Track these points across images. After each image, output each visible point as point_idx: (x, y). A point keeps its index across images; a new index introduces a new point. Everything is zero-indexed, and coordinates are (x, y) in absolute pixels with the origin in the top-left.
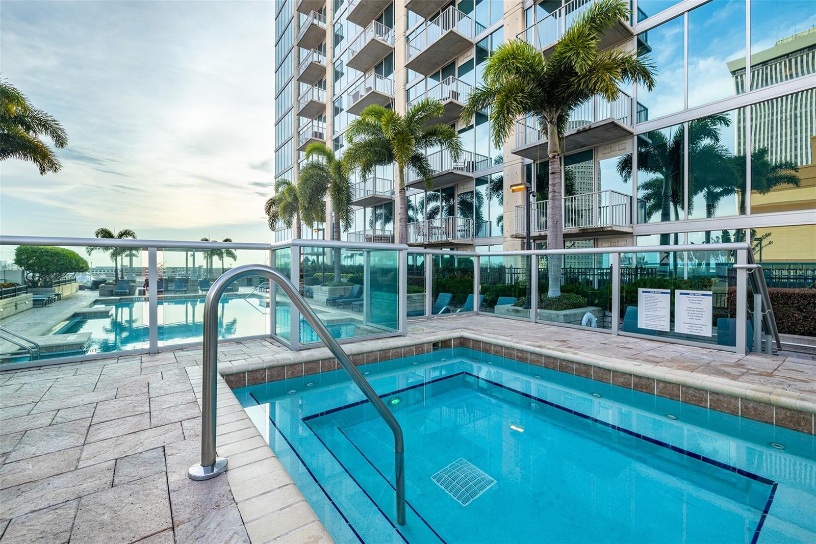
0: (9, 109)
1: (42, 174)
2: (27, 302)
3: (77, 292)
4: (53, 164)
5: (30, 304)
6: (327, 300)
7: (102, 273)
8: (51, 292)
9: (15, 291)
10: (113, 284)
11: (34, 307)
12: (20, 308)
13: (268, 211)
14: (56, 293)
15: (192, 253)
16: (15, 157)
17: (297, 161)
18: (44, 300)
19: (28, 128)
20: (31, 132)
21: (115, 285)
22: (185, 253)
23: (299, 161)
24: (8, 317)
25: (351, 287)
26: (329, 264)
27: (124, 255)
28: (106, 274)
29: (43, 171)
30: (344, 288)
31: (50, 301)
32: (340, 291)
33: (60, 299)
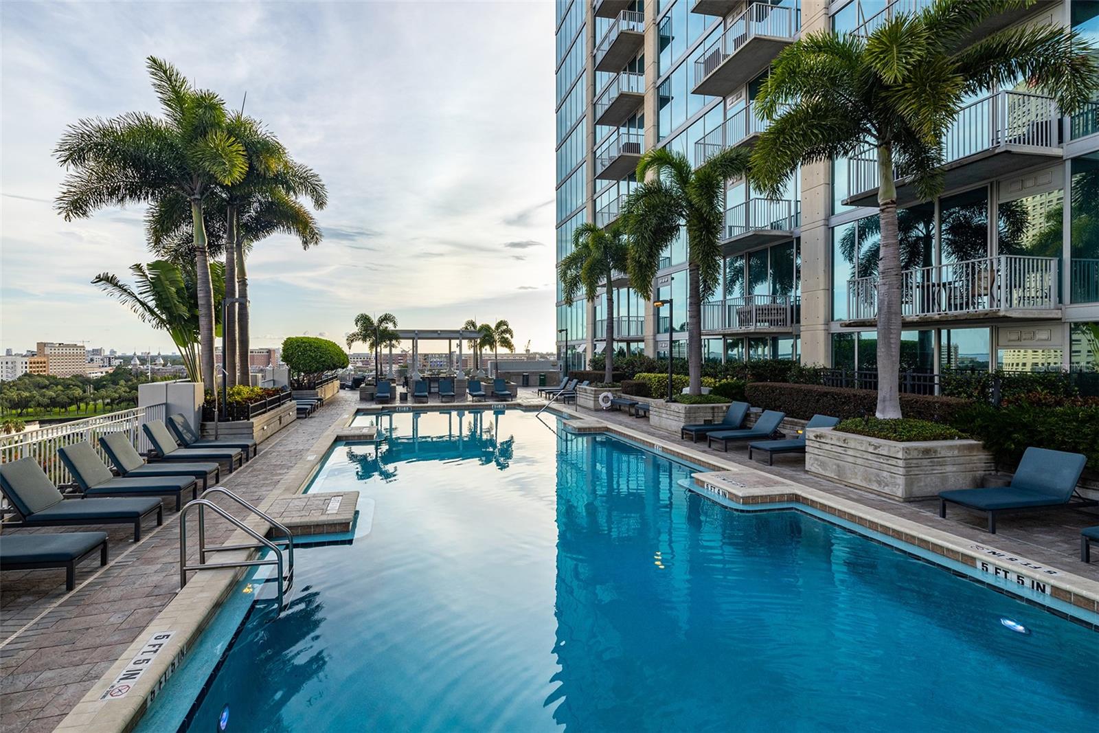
0: (269, 166)
1: (305, 249)
2: (291, 413)
3: (338, 392)
4: (314, 235)
5: (293, 414)
6: (683, 429)
7: (359, 360)
8: (314, 395)
9: (279, 399)
10: (373, 385)
11: (298, 418)
12: (286, 420)
13: (563, 275)
14: (319, 397)
15: (458, 341)
16: (279, 230)
17: (592, 196)
18: (307, 409)
19: (289, 189)
20: (292, 193)
21: (376, 386)
22: (448, 341)
23: (595, 196)
24: (272, 435)
25: (724, 406)
26: (651, 357)
27: (382, 346)
28: (362, 361)
29: (305, 243)
30: (713, 408)
31: (314, 409)
32: (704, 414)
33: (322, 405)
